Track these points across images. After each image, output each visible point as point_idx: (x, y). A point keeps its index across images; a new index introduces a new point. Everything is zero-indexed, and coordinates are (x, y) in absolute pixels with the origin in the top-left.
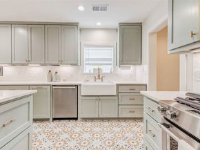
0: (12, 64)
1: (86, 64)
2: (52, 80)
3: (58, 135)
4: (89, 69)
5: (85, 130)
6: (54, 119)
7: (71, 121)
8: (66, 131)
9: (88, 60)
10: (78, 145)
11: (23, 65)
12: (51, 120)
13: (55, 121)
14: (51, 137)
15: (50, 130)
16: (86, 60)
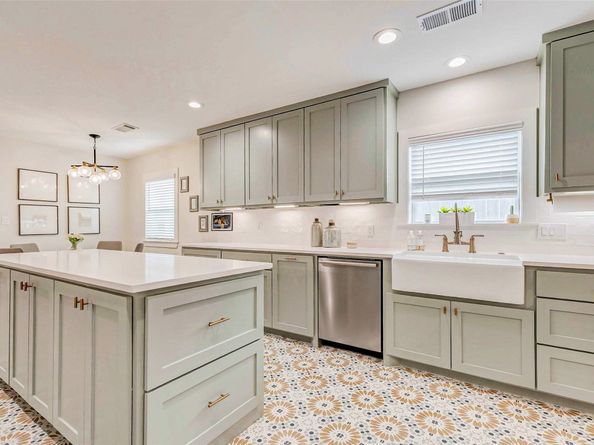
0: (247, 207)
1: (414, 197)
2: (321, 245)
3: (324, 383)
4: (424, 211)
5: (401, 393)
6: (324, 343)
7: (366, 358)
8: (346, 378)
9: (422, 184)
10: (368, 426)
11: (265, 207)
12: (315, 342)
13: (324, 348)
14: (308, 383)
15: (309, 365)
16: (416, 185)
